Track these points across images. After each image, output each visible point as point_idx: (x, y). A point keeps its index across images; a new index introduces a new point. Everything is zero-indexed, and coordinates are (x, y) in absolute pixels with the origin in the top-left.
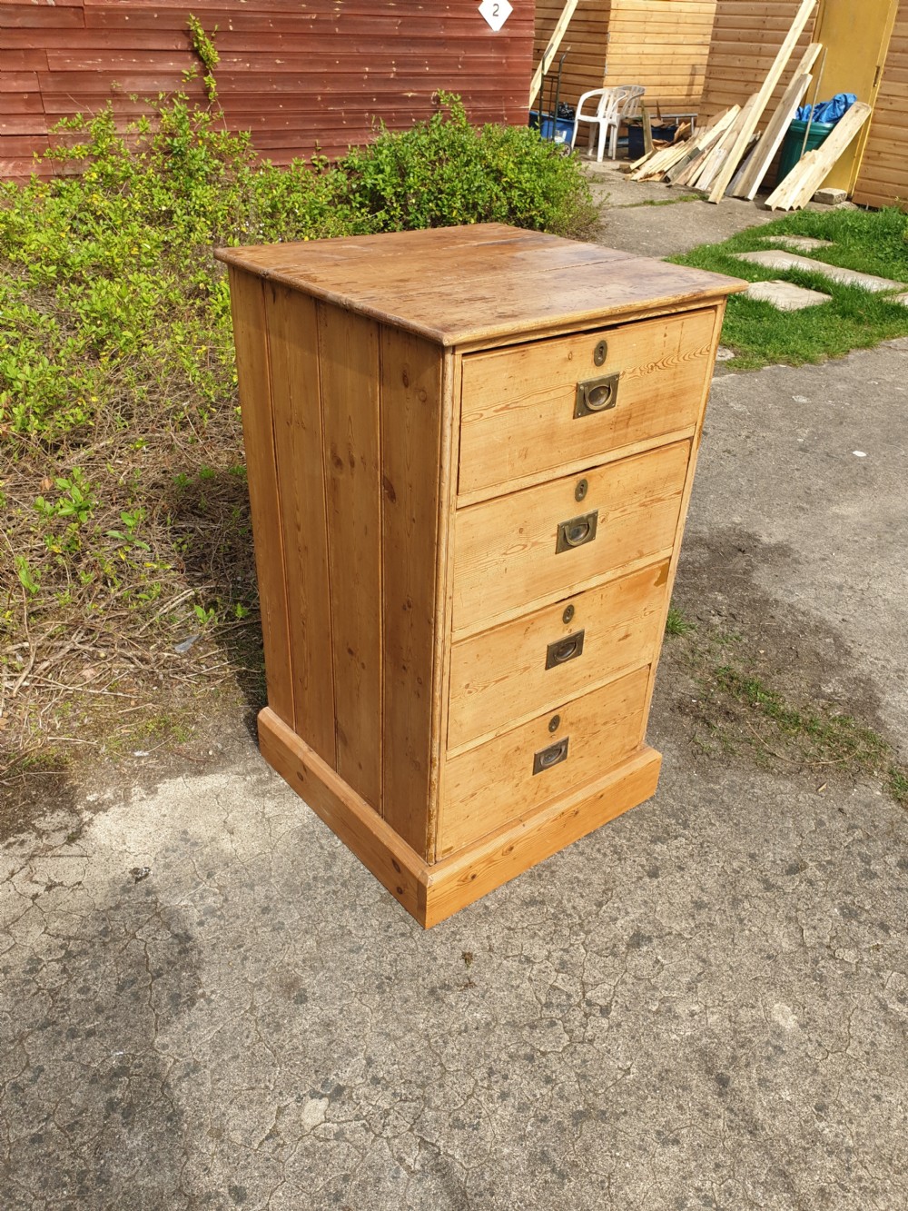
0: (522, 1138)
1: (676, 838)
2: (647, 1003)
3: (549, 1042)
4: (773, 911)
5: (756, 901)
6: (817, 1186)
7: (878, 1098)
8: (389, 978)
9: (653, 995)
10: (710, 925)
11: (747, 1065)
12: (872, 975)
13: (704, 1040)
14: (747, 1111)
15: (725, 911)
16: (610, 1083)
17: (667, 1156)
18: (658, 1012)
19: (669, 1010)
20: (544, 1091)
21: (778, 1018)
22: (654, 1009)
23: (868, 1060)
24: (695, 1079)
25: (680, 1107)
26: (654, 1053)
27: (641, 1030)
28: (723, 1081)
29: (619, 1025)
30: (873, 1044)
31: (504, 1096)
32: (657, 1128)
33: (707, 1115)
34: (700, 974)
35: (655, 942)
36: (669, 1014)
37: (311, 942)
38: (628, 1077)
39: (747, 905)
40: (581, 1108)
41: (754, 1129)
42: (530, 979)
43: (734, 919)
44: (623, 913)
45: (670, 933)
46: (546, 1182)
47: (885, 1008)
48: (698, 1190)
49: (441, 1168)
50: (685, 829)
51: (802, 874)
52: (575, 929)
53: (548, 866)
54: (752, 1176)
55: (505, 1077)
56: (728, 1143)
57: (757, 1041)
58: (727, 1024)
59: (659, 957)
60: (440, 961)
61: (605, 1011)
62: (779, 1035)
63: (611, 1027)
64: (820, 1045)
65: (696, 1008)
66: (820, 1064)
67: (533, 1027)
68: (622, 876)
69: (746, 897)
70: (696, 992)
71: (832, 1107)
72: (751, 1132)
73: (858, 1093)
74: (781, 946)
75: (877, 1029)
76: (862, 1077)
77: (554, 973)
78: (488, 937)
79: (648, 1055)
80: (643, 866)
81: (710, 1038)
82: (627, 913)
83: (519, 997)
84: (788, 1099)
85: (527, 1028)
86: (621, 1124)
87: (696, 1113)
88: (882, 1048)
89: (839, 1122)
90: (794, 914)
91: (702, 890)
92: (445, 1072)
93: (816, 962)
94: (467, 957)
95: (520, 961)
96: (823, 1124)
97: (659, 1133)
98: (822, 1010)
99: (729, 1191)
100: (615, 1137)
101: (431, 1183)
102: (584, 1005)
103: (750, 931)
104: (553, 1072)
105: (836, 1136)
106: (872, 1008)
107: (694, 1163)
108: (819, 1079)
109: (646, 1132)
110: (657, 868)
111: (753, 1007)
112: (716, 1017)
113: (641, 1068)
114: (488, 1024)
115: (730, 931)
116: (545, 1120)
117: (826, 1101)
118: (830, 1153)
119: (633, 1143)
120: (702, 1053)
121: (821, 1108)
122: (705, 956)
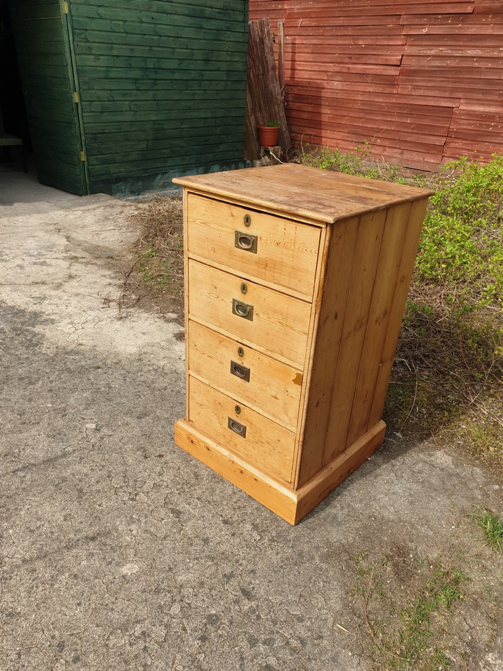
0: (73, 475)
1: (260, 535)
2: (137, 514)
3: (116, 482)
4: (207, 576)
5: (214, 568)
6: (37, 568)
7: (79, 604)
8: (149, 437)
9: (142, 517)
10: (192, 545)
11: (101, 549)
12: (162, 621)
13: (116, 534)
14: (77, 547)
15: (204, 552)
16: (95, 500)
17: (59, 517)
18: (132, 518)
19: (133, 522)
20: (93, 481)
21: (128, 566)
22: (134, 516)
23: (102, 604)
24: (95, 529)
25: (81, 522)
26: (109, 516)
27: (122, 511)
28: (93, 539)
29: (125, 504)
30: (112, 609)
31: (92, 470)
32: (72, 514)
33: (77, 531)
34: (156, 536)
35: (177, 519)
36: (131, 521)
37: (166, 416)
38: (97, 506)
39: (210, 563)
40: (84, 491)
41: (68, 548)
42: (150, 475)
43: (198, 556)
44: (193, 507)
45: (182, 525)
46: (55, 482)
47: (138, 622)
48: (43, 525)
49: (64, 455)
50: (269, 540)
51: (243, 597)
52: (181, 490)
53: (222, 480)
54: (46, 544)
55: (101, 470)
56: (62, 538)
57: (114, 555)
58: (125, 544)
59: (166, 520)
60: (158, 449)
61: (133, 499)
62: (118, 565)
63: (124, 501)
64: (112, 582)
65: (134, 532)
66: (100, 580)
67: (124, 477)
68: (221, 508)
69: (217, 564)
70: (144, 533)
71: (75, 582)
72: (66, 546)
73: (83, 595)
74: (180, 575)
75: (122, 614)
76: (91, 599)
77: (153, 482)
78: (173, 462)
79: (108, 513)
80: (232, 518)
81: (117, 536)
82: (194, 509)
83: (140, 472)
84: (82, 564)
85: (124, 475)
86: (75, 503)
87: (78, 528)
88: (110, 614)
89: (67, 583)
90: (207, 587)
91: (217, 543)
92: (104, 454)
93: (169, 592)
94: (161, 456)
95: (159, 472)
96: (67, 576)
97: (70, 514)
98: (135, 588)
99: (41, 535)
100: (70, 501)
101: (60, 453)
102: (136, 492)
103: (190, 562)
104: (102, 483)
105: (60, 581)
106: (137, 615)
107: (55, 525)
108: (92, 578)
109: (71, 511)
110: (231, 524)
111: (135, 555)
112: (129, 540)
113: (102, 511)
114: (126, 464)
115: (188, 552)
116: (80, 481)
117: (79, 580)
118: (52, 577)
119: (66, 506)
120: (109, 532)
121: (76, 576)
122: (168, 539)
